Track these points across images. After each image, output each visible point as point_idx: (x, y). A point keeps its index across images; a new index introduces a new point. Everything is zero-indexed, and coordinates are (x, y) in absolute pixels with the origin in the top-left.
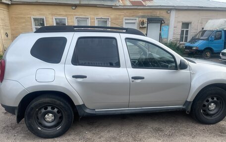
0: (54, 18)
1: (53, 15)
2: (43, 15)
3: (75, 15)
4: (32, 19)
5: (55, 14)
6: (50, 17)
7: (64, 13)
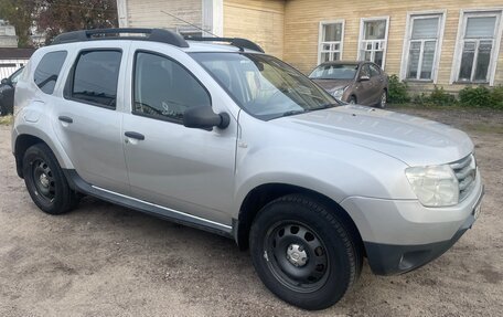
0: (362, 19)
1: (361, 13)
2: (342, 15)
3: (410, 9)
4: (321, 27)
5: (364, 12)
6: (355, 18)
7: (386, 7)
